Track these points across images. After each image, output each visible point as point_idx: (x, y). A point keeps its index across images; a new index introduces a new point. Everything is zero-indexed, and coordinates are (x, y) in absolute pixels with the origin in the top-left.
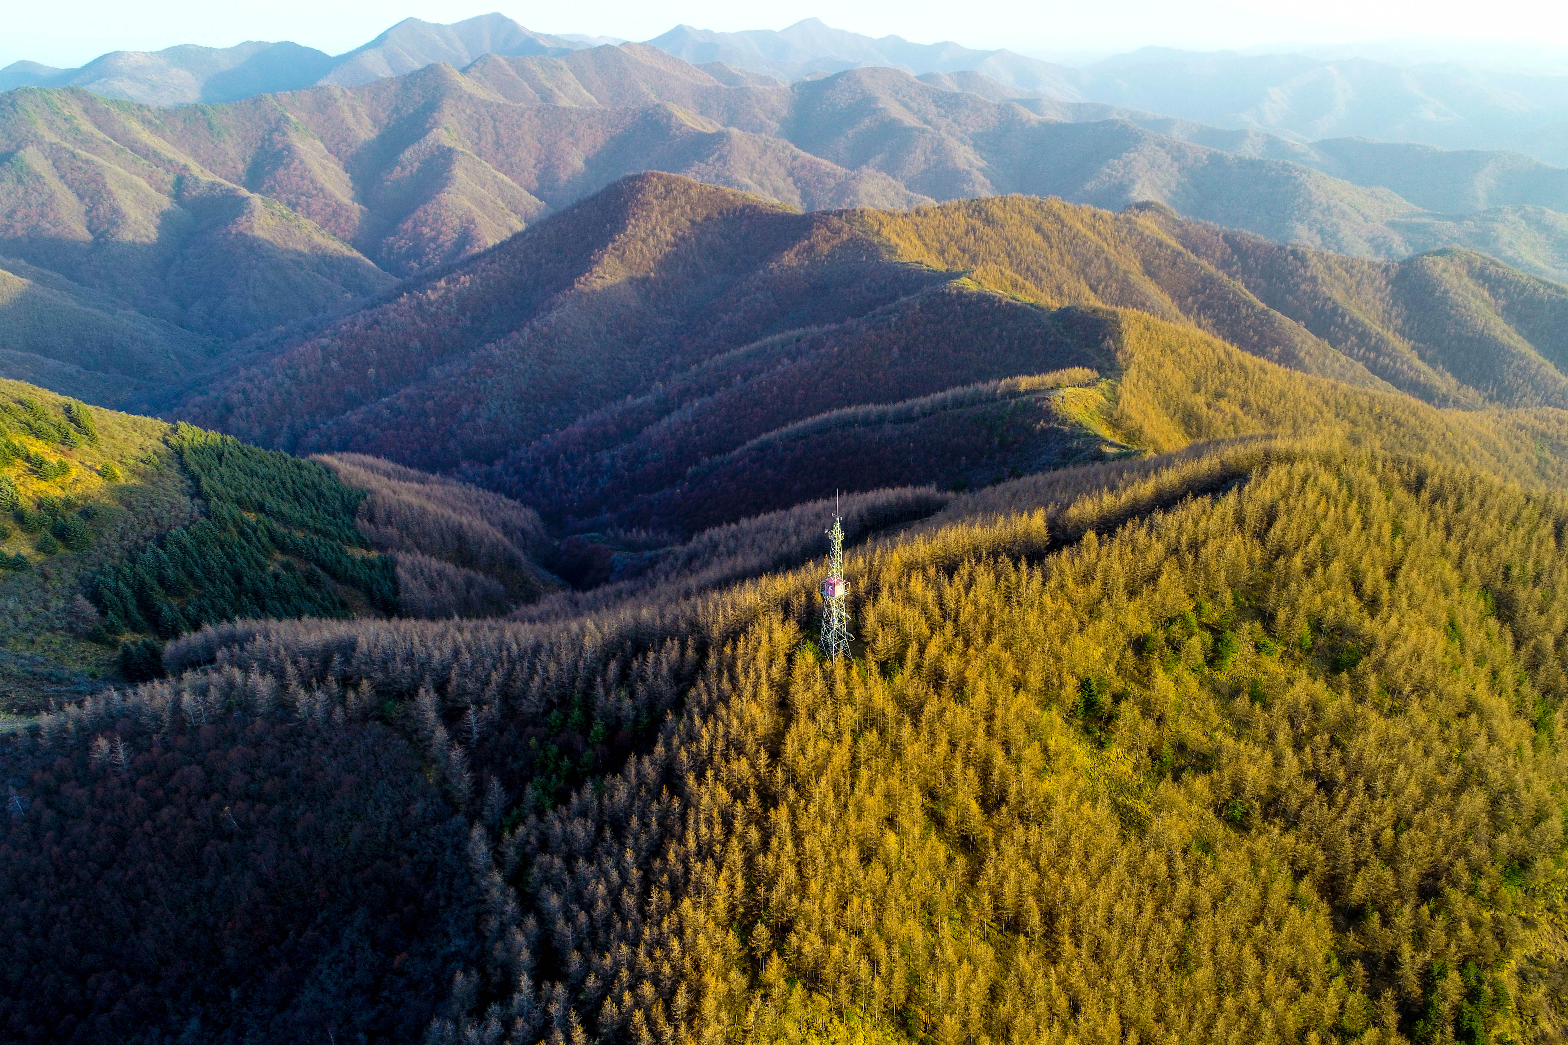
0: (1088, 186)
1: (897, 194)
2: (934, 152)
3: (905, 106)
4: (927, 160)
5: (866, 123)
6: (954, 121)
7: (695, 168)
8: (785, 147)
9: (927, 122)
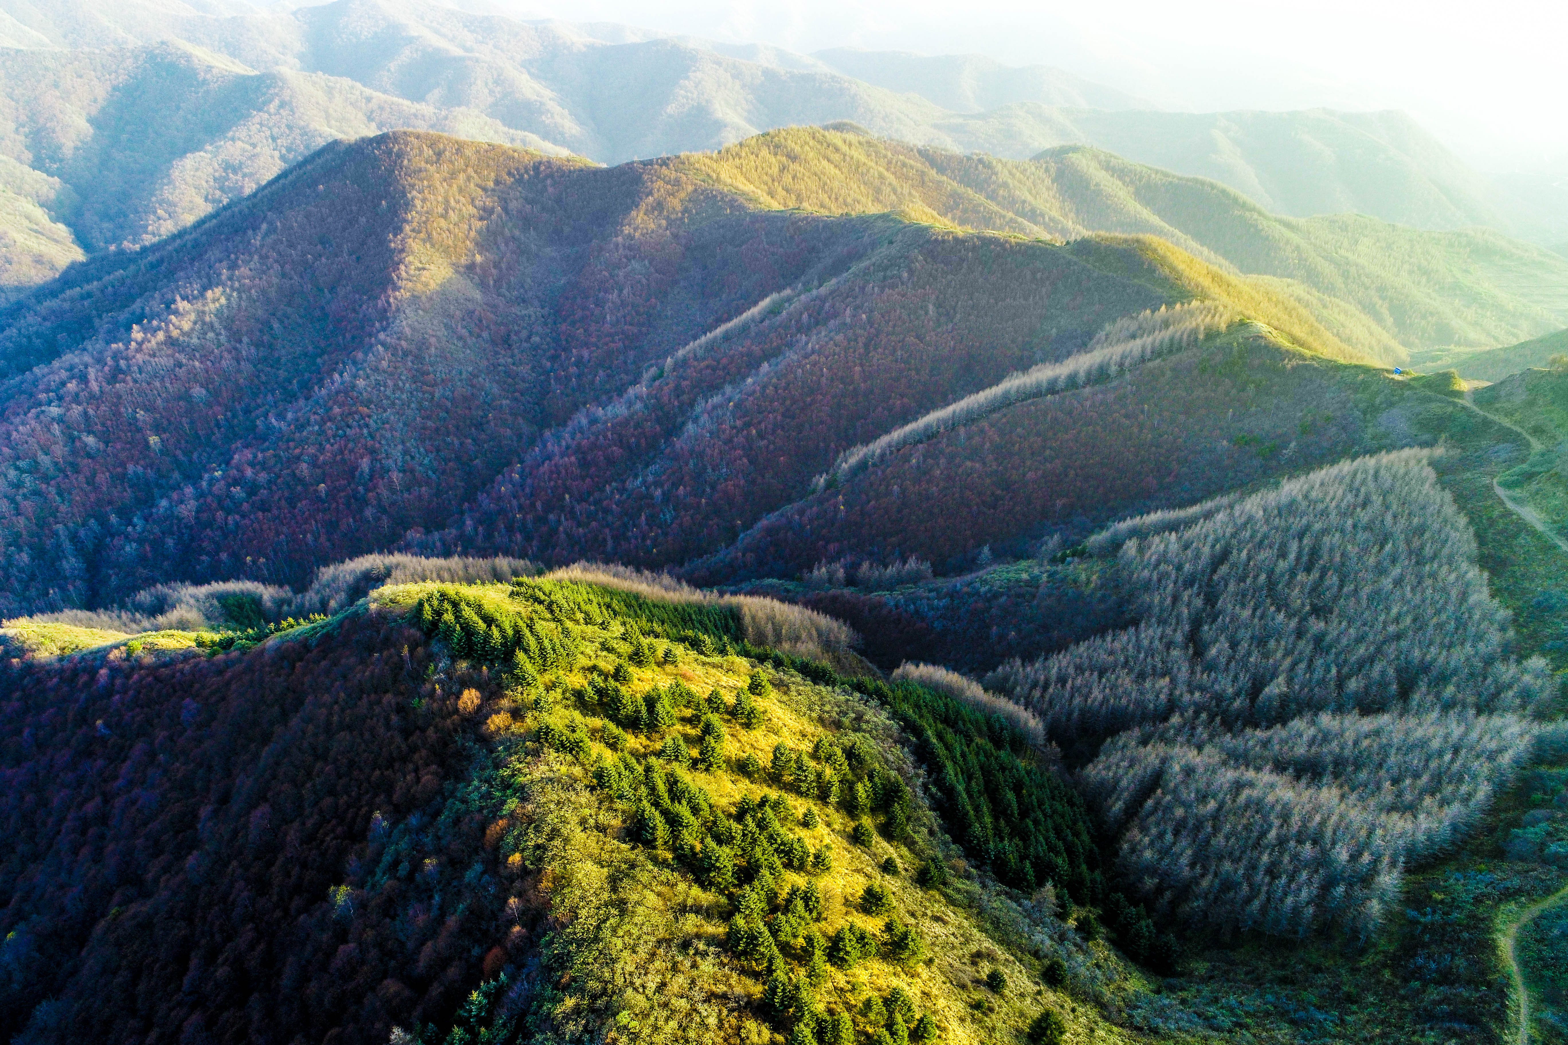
0: (671, 109)
1: (496, 132)
2: (496, 83)
3: (437, 32)
4: (491, 92)
5: (406, 55)
6: (495, 47)
7: (257, 120)
8: (352, 87)
9: (467, 50)
